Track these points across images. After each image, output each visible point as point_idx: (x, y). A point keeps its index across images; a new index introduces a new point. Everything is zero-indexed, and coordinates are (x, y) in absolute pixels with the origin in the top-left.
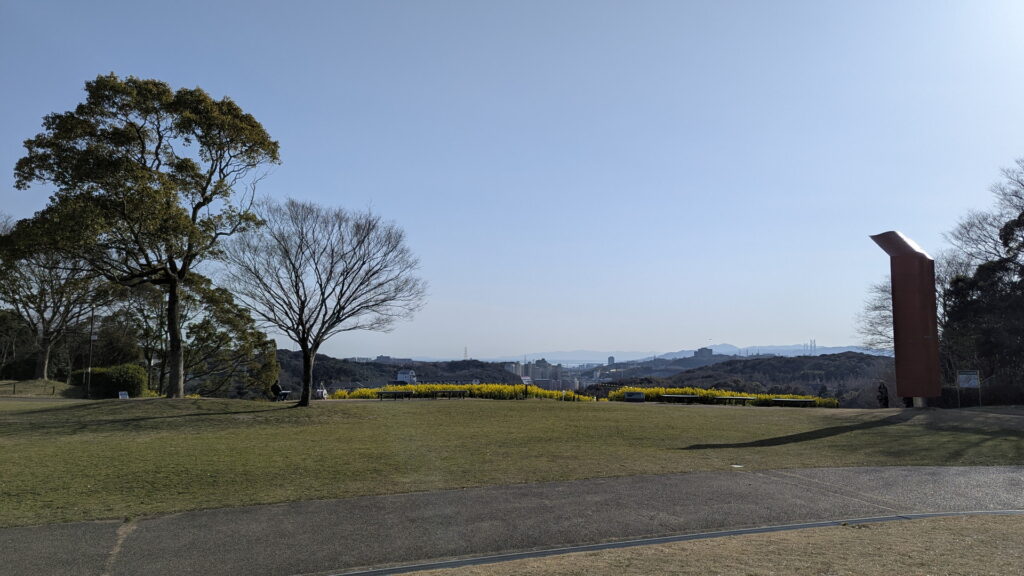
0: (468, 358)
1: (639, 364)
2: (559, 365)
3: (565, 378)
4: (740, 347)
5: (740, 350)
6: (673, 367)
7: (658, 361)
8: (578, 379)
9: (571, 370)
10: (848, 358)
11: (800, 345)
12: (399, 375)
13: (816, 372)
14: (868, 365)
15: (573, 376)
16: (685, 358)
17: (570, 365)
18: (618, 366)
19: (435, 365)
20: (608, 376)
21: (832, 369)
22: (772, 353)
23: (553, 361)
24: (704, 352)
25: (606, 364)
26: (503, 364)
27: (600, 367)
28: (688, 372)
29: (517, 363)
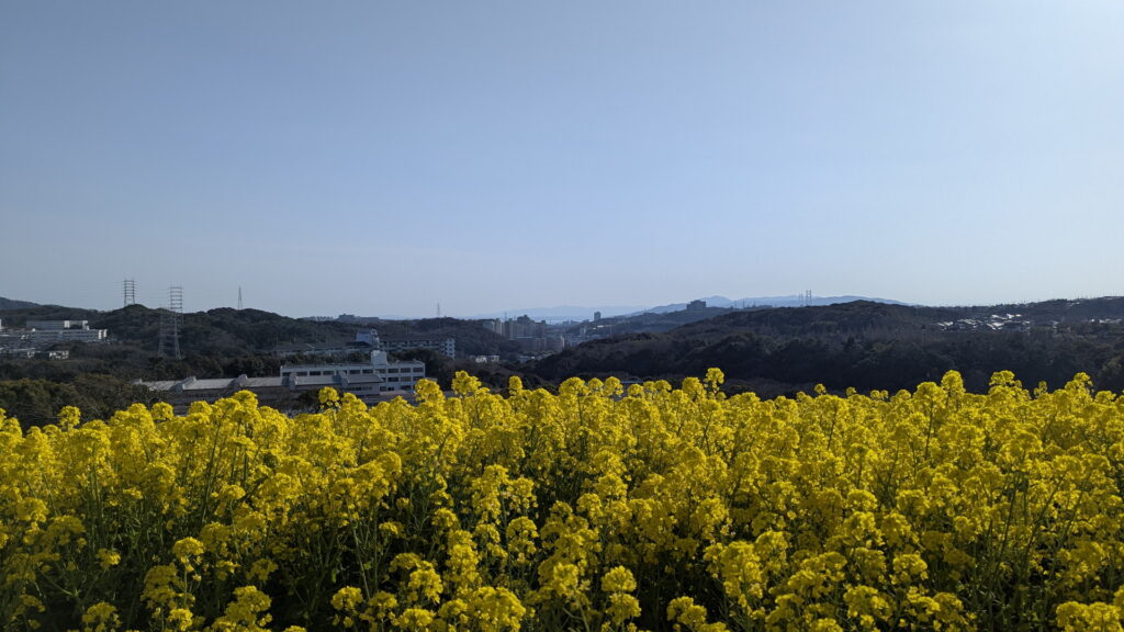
0: (442, 316)
1: (629, 319)
2: (544, 322)
3: (549, 336)
4: (733, 299)
5: (735, 302)
6: (665, 322)
7: (647, 315)
8: (564, 336)
9: (555, 327)
10: (862, 307)
11: (794, 296)
12: (358, 335)
13: (828, 323)
14: (884, 313)
15: (558, 334)
16: (676, 312)
17: (554, 322)
18: (606, 321)
19: (405, 323)
20: (596, 332)
21: (846, 319)
22: (768, 304)
23: (536, 317)
24: (697, 305)
25: (592, 319)
26: (482, 321)
27: (586, 323)
28: (687, 325)
29: (497, 321)
